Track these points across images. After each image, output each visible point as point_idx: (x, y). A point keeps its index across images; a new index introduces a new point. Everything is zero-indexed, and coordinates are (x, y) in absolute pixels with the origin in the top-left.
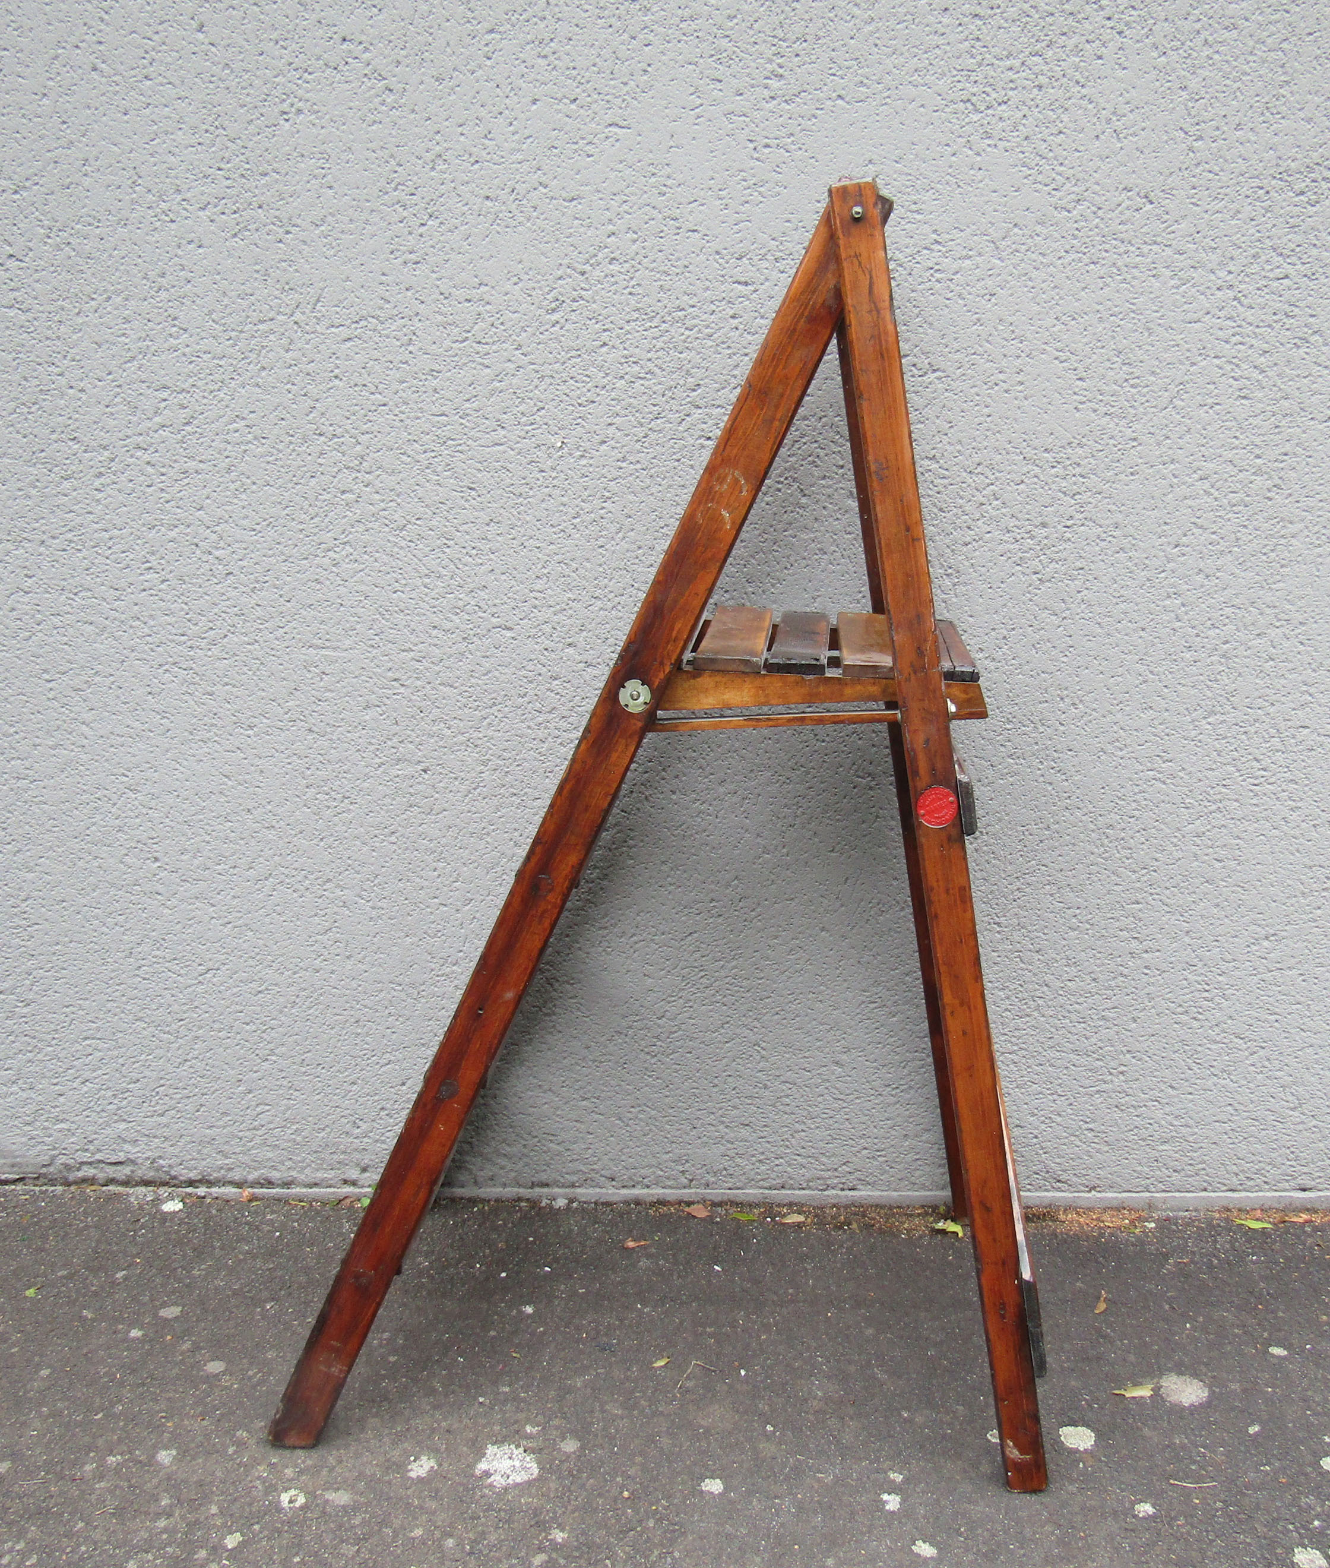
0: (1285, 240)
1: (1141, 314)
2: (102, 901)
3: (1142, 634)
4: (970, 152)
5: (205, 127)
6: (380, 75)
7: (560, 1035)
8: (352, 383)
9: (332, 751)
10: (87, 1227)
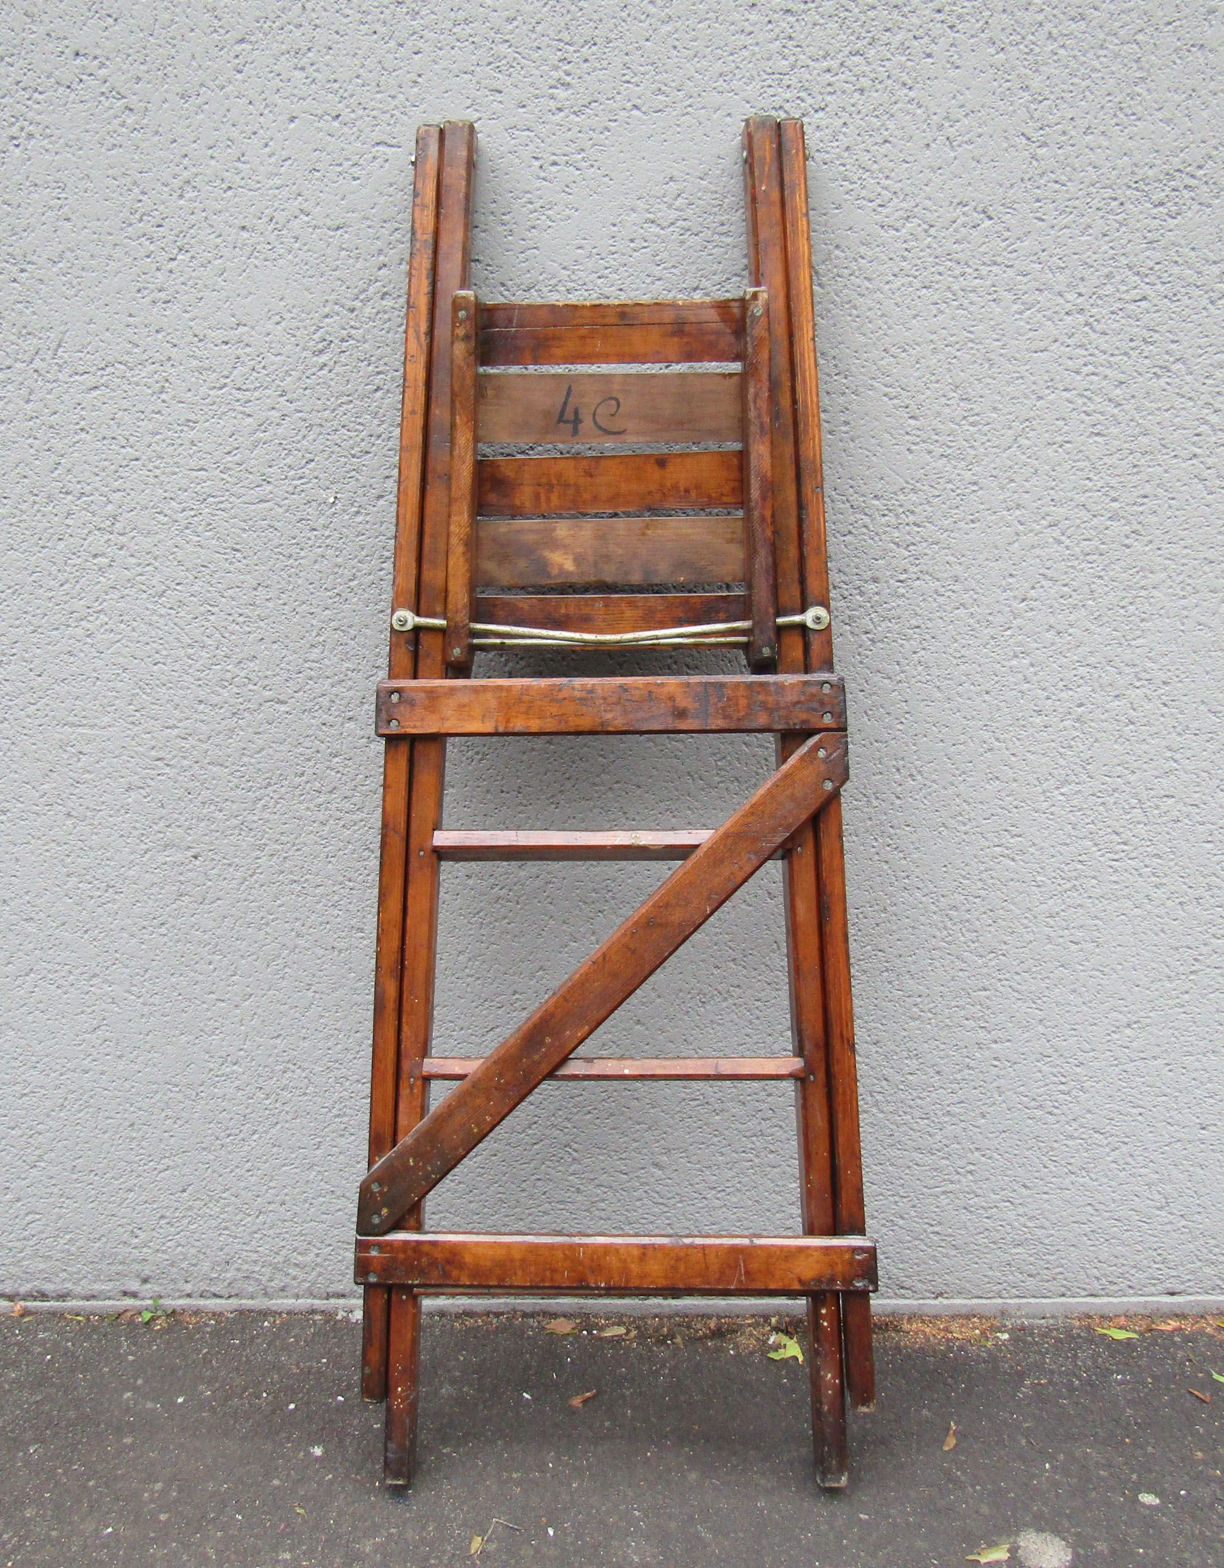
1: (981, 343)
6: (118, 93)
7: (353, 1137)
8: (100, 436)
9: (94, 837)
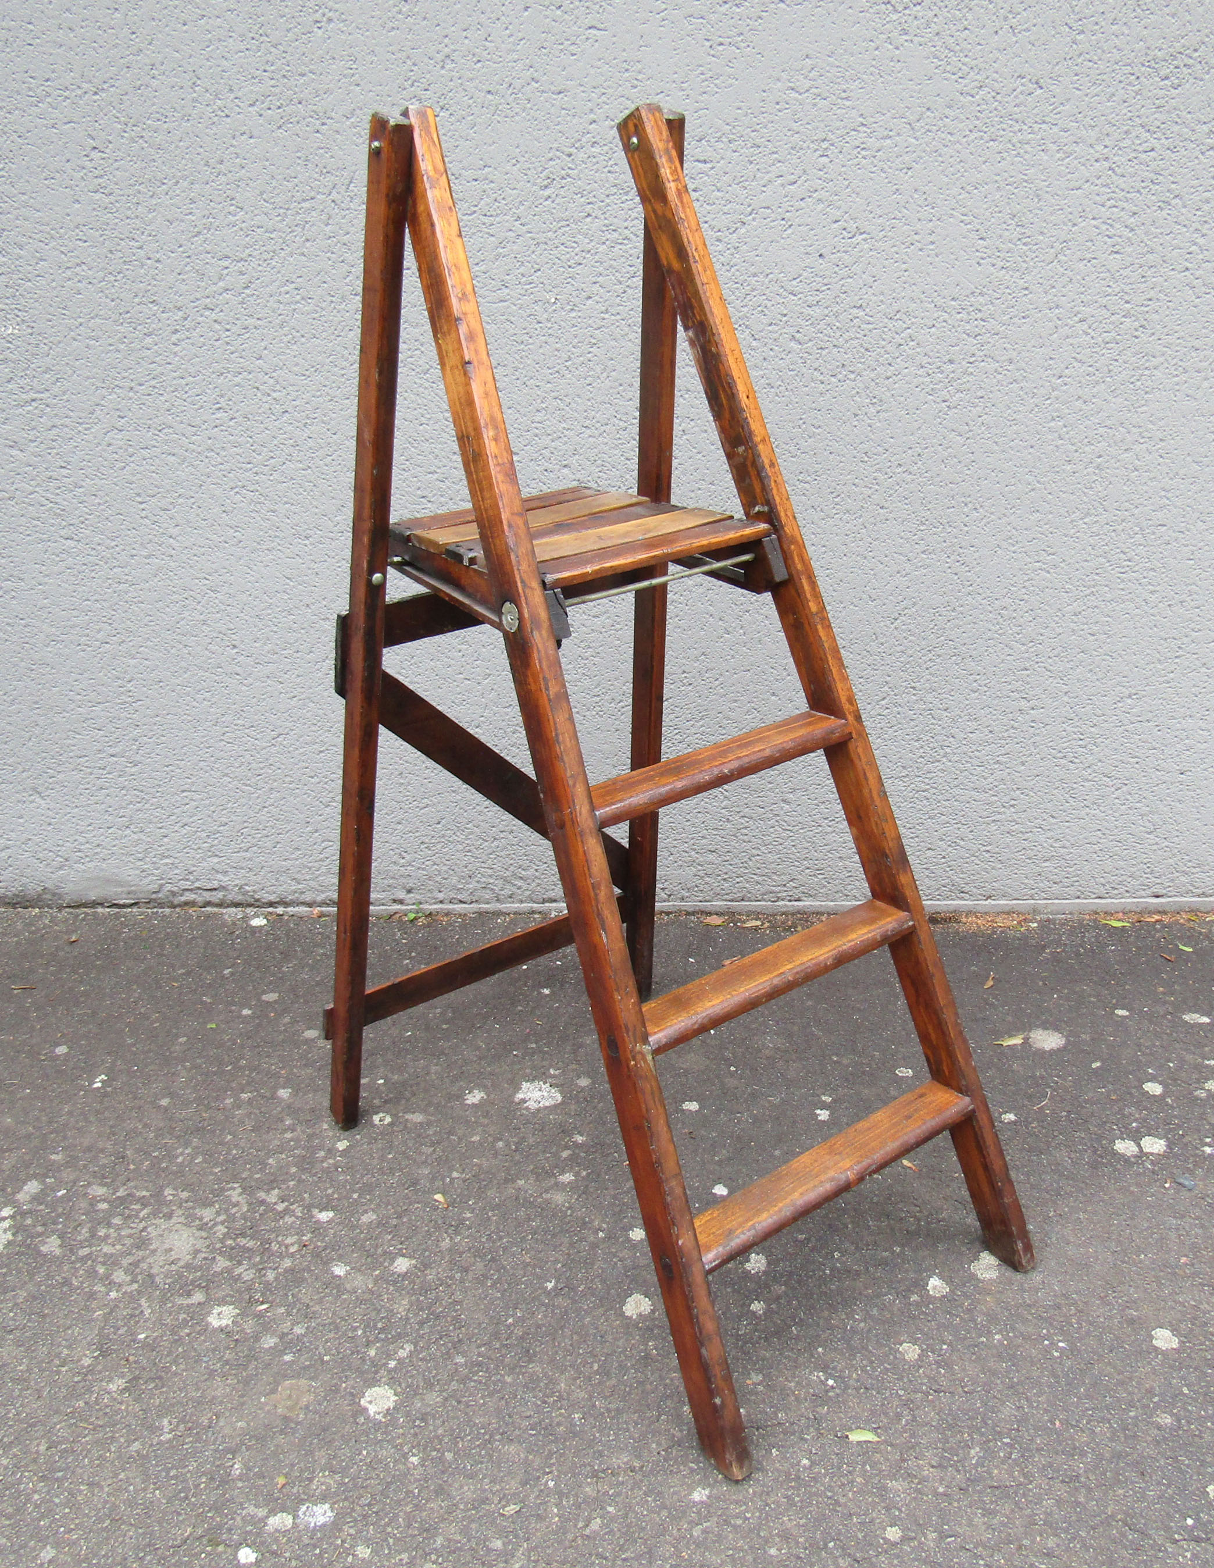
0: (1151, 118)
2: (192, 681)
3: (1031, 450)
4: (890, 47)
10: (194, 938)
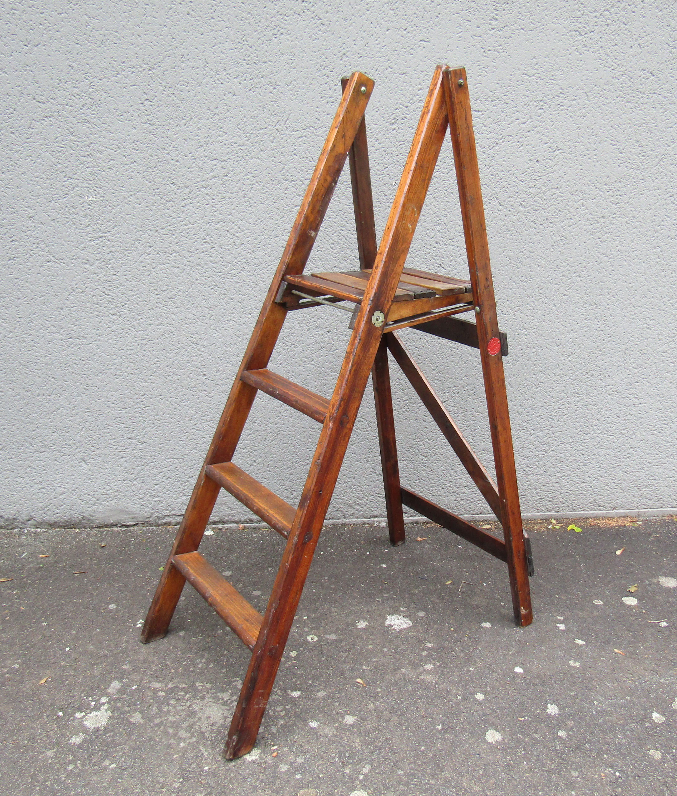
1: (648, 124)
3: (644, 264)
4: (577, 53)
5: (238, 40)
6: (319, 17)
